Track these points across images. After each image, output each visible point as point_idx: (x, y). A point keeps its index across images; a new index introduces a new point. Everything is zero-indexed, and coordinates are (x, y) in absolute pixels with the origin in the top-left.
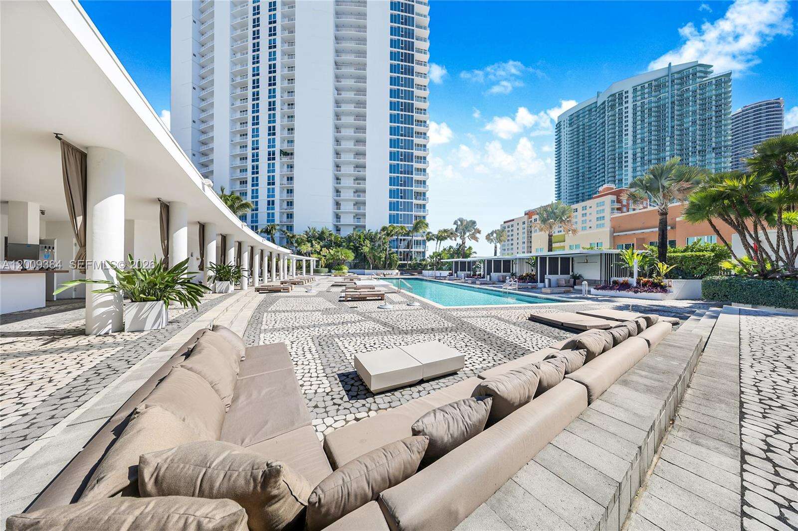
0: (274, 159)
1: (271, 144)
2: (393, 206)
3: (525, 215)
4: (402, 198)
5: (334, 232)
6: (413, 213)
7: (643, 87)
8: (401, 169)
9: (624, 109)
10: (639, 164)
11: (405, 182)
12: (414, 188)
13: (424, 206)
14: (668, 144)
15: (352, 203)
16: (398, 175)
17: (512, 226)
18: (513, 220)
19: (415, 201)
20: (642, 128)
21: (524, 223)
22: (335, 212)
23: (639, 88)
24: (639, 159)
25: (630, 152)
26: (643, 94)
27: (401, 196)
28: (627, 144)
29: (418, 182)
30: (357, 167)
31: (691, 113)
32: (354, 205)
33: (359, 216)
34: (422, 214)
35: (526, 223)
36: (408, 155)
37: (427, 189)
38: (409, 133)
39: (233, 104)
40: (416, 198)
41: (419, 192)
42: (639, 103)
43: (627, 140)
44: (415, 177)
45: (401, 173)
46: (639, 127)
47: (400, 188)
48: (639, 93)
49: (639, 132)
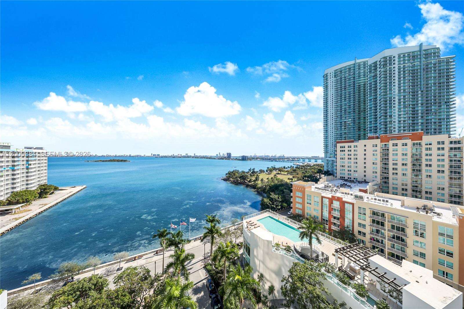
7: (404, 56)
9: (392, 68)
10: (402, 106)
14: (420, 95)
20: (404, 83)
23: (402, 56)
24: (402, 103)
25: (397, 98)
26: (404, 60)
28: (394, 92)
31: (433, 78)
42: (402, 66)
43: (394, 89)
46: (402, 82)
48: (402, 59)
49: (402, 85)
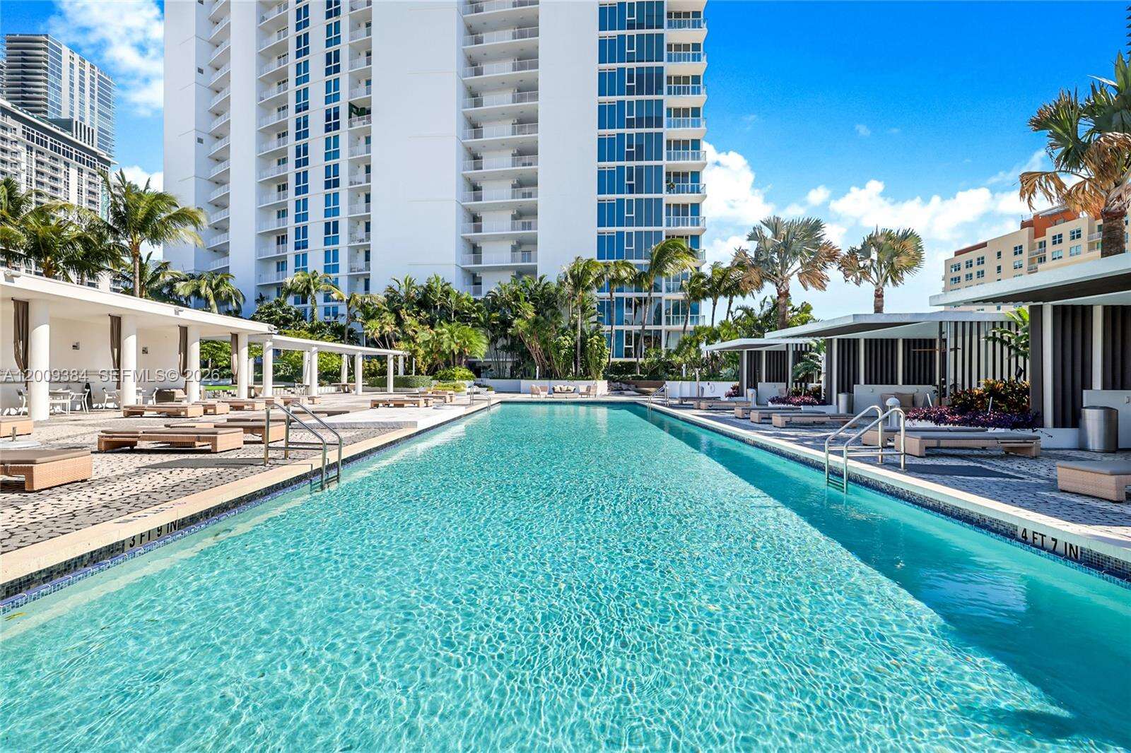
0: (337, 126)
1: (332, 91)
2: (606, 214)
3: (1024, 225)
4: (631, 192)
5: (467, 292)
6: (664, 229)
8: (630, 113)
11: (640, 147)
12: (664, 162)
13: (696, 208)
15: (507, 215)
16: (621, 131)
17: (981, 261)
18: (984, 245)
19: (668, 198)
21: (1018, 250)
22: (467, 240)
27: (631, 186)
29: (678, 145)
30: (520, 122)
32: (514, 218)
33: (525, 246)
34: (688, 229)
35: (1025, 250)
36: (650, 76)
37: (702, 161)
38: (650, 16)
39: (263, 19)
40: (669, 189)
41: (681, 170)
44: (671, 132)
45: (630, 124)
47: (626, 164)
